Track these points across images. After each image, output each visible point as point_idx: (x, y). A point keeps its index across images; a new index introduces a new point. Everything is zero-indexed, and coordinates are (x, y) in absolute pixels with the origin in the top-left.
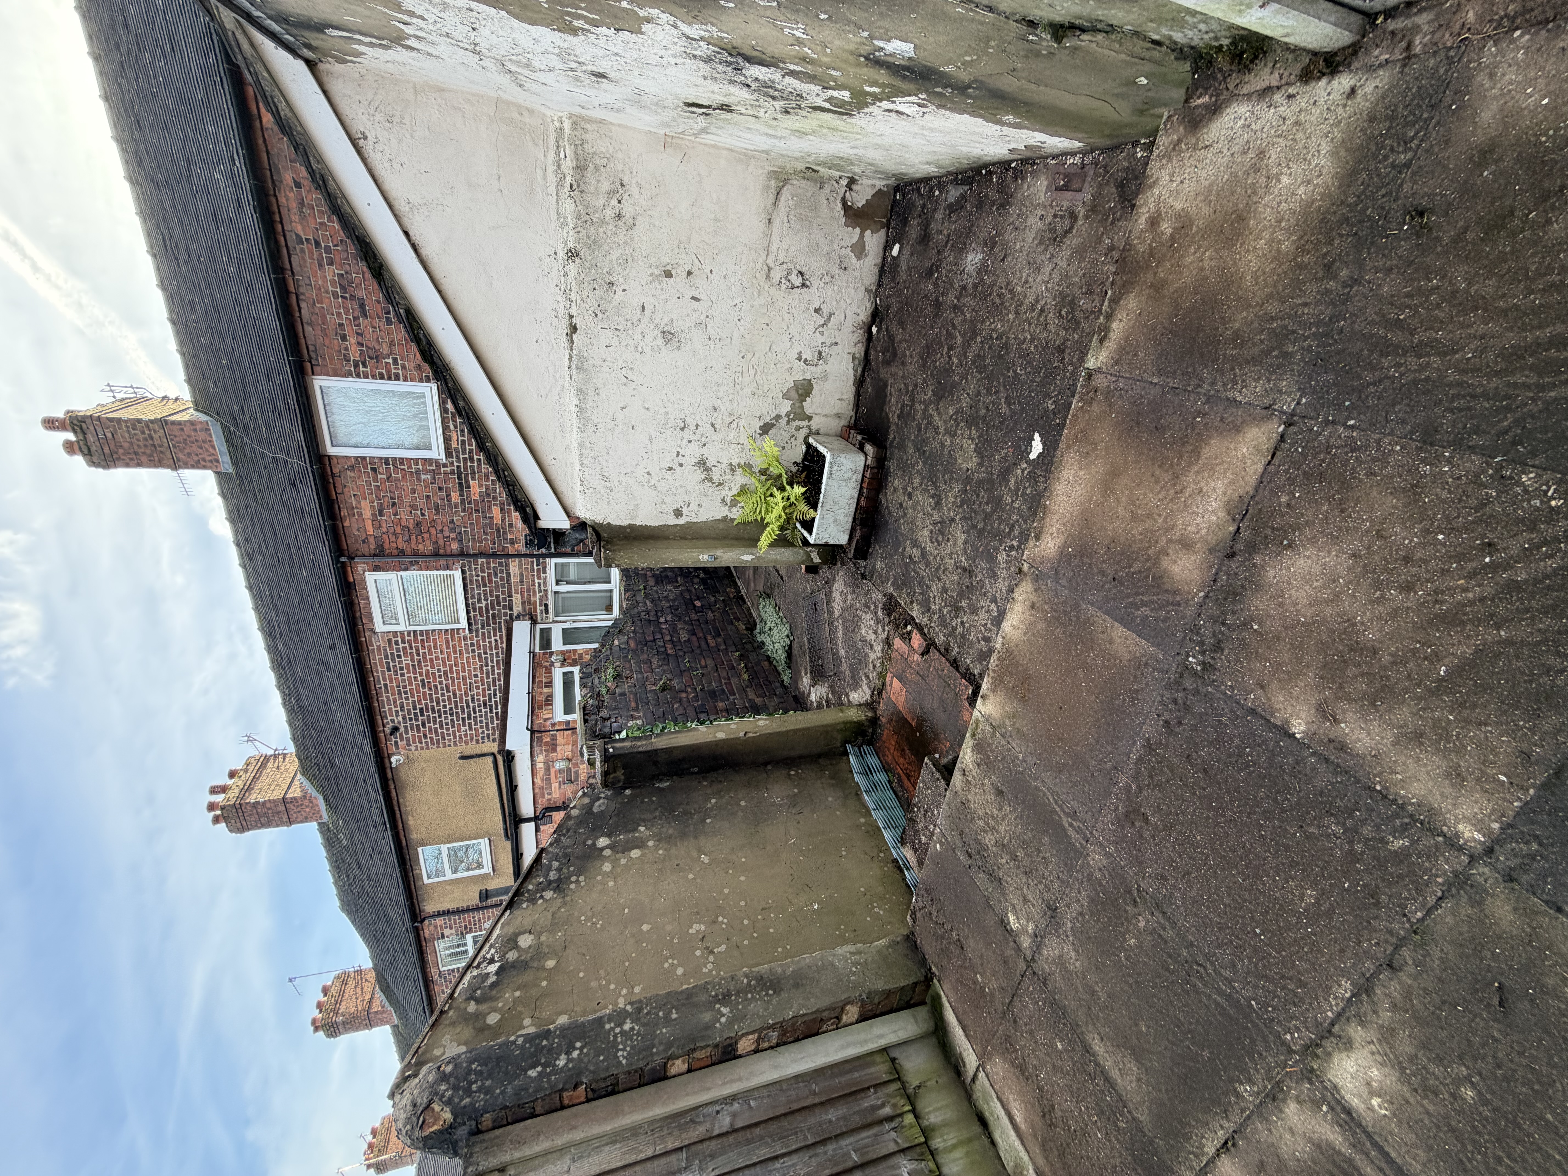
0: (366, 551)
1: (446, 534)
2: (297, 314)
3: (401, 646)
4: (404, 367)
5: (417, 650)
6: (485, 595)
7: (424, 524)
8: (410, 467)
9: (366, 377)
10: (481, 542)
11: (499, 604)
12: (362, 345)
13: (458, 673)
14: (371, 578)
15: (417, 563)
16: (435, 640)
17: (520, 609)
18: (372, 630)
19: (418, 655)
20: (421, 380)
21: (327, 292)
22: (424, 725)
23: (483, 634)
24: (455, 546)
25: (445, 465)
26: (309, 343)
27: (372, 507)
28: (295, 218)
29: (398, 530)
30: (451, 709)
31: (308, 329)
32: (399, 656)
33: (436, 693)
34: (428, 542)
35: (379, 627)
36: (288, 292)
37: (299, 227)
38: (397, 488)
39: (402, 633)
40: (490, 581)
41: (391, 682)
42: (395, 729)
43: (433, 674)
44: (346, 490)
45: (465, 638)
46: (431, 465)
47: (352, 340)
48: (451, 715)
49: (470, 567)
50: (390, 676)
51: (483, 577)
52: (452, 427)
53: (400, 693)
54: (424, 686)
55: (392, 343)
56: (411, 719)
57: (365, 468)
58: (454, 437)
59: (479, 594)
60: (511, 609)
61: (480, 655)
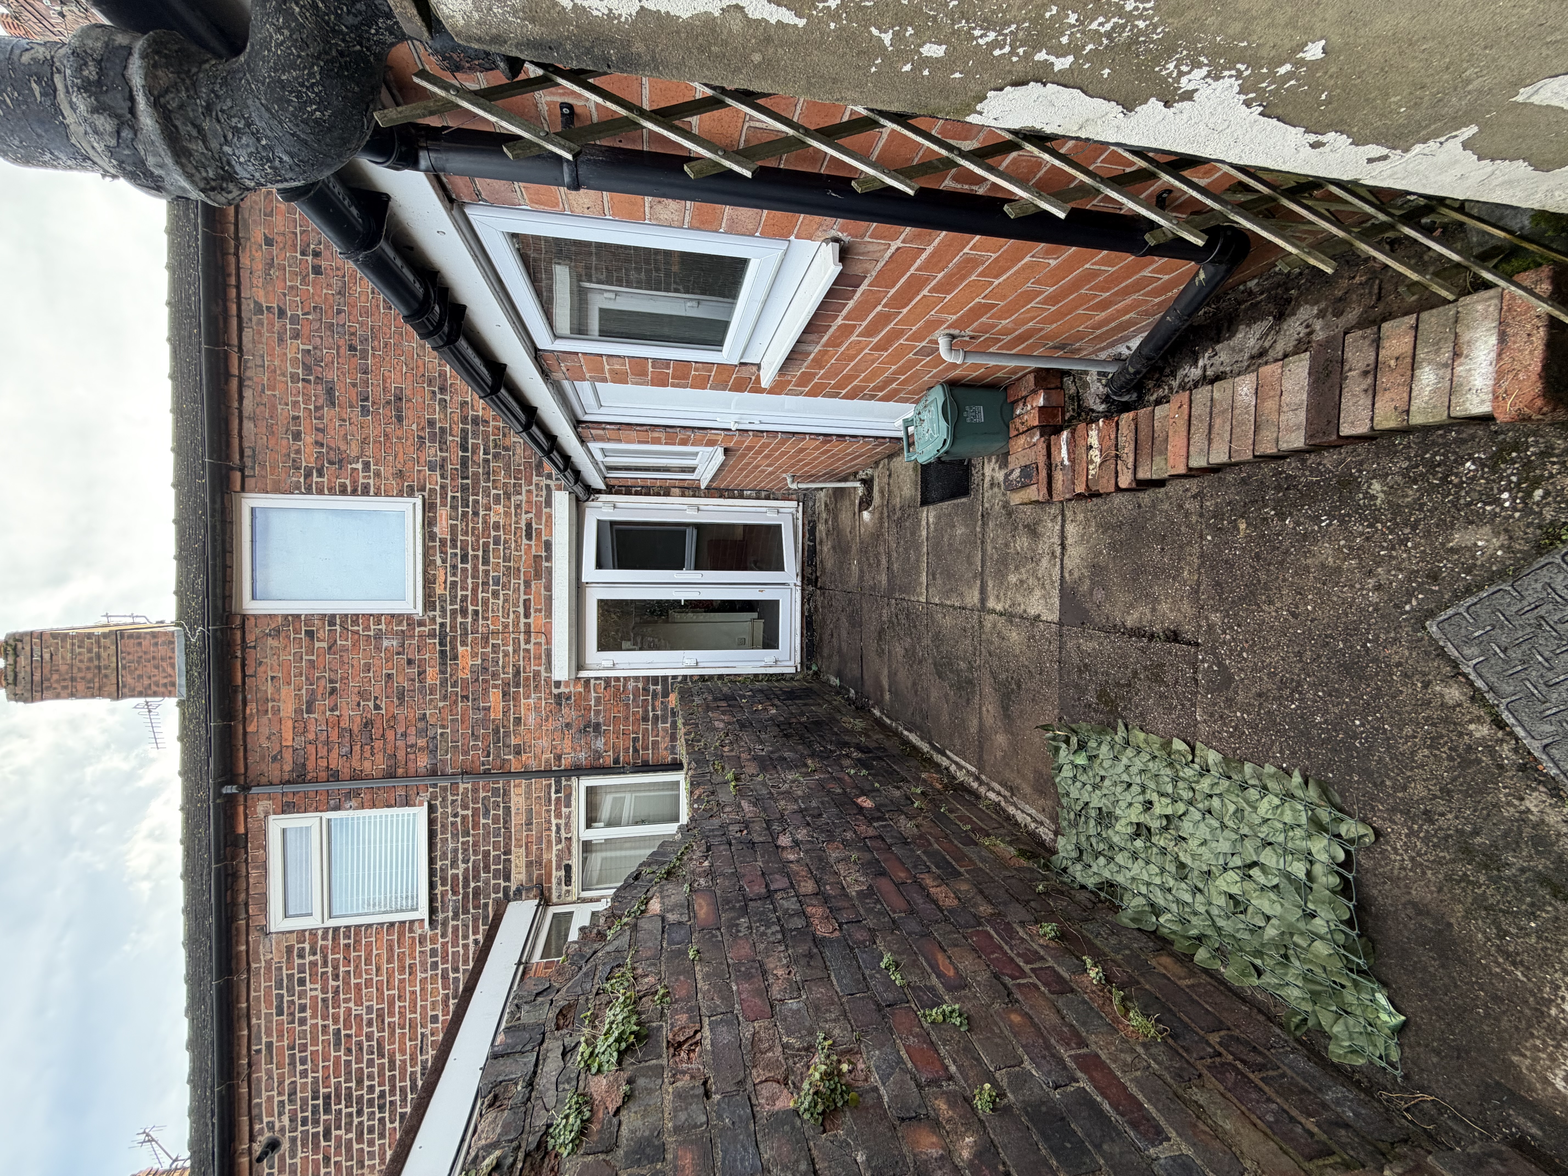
0: (275, 775)
1: (411, 740)
2: (236, 404)
3: (309, 958)
4: (377, 474)
5: (336, 968)
6: (465, 850)
7: (378, 724)
8: (367, 628)
9: (320, 492)
10: (466, 753)
11: (487, 869)
12: (322, 445)
13: (402, 1014)
14: (276, 825)
15: (357, 793)
16: (369, 945)
17: (523, 877)
18: (265, 932)
19: (336, 977)
20: (400, 494)
21: (284, 375)
22: (327, 1135)
23: (456, 929)
24: (423, 762)
25: (421, 624)
26: (246, 444)
27: (298, 697)
28: (258, 282)
29: (334, 736)
30: (382, 1095)
31: (248, 425)
32: (302, 982)
33: (359, 1061)
34: (379, 757)
35: (277, 922)
36: (228, 375)
37: (261, 293)
38: (343, 663)
39: (313, 932)
40: (476, 825)
41: (280, 1037)
42: (273, 1145)
43: (359, 1017)
44: (261, 669)
45: (422, 940)
46: (400, 623)
47: (308, 438)
48: (381, 1108)
49: (444, 799)
50: (280, 1024)
51: (464, 817)
52: (439, 562)
53: (292, 1063)
54: (338, 1044)
55: (365, 441)
56: (304, 1122)
57: (296, 632)
58: (441, 578)
59: (455, 851)
60: (507, 878)
61: (445, 977)
